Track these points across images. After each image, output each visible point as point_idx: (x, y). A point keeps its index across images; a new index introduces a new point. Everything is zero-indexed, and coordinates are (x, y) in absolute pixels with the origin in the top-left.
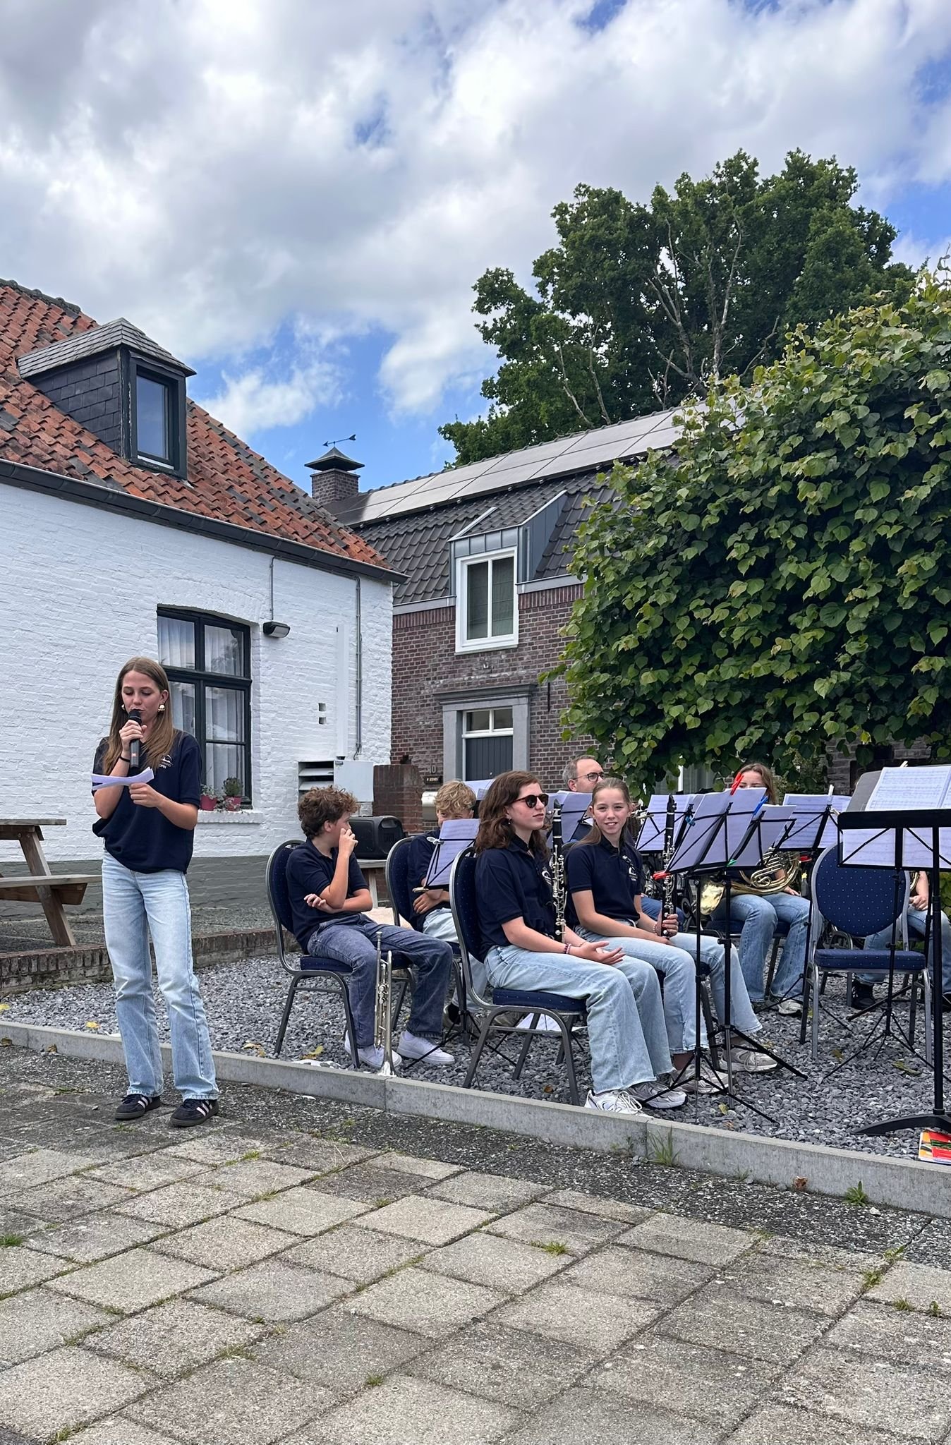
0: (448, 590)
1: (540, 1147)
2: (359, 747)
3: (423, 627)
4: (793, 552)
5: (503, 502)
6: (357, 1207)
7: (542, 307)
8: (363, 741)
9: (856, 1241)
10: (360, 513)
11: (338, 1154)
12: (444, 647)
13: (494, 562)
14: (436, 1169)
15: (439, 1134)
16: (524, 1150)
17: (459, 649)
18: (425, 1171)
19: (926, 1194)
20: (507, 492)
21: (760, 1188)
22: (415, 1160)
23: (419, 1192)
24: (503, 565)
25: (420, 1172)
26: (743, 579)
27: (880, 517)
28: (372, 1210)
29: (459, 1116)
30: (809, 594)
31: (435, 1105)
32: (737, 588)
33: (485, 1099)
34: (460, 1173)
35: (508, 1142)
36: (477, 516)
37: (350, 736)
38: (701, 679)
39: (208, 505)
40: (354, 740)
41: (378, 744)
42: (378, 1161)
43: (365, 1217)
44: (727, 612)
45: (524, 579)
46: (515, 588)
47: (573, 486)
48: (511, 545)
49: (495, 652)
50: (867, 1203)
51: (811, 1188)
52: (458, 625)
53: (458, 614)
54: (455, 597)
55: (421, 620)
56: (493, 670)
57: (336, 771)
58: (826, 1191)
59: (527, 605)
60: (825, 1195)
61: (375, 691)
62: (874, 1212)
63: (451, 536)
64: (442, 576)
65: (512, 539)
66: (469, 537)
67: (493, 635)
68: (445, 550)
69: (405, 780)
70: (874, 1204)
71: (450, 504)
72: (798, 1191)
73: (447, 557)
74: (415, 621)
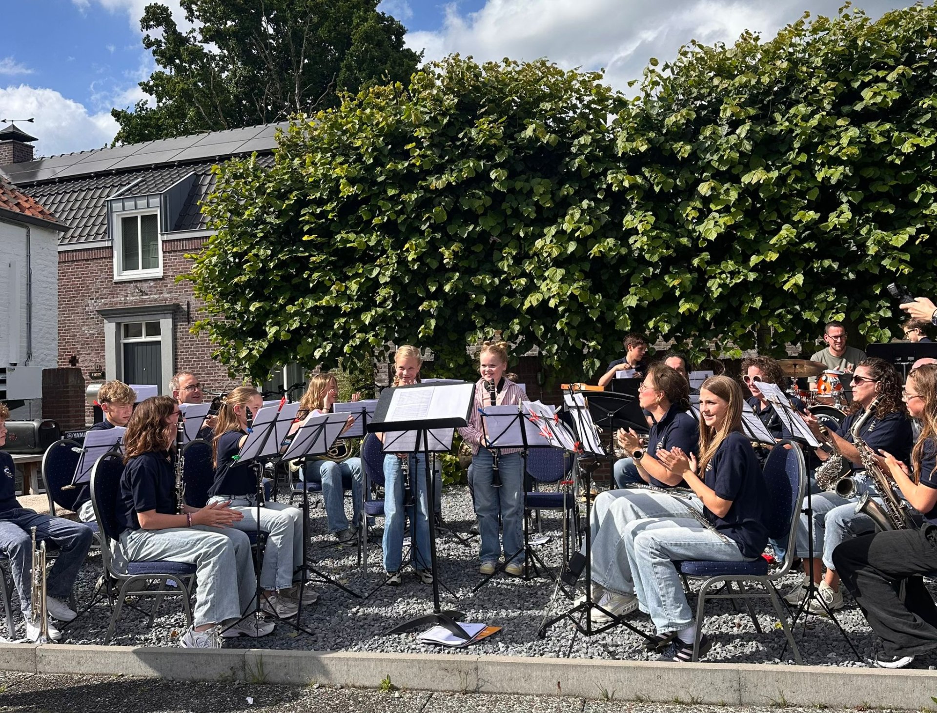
0: (108, 233)
1: (165, 685)
2: (29, 355)
3: (87, 260)
5: (149, 175)
8: (33, 350)
10: (34, 174)
12: (104, 275)
13: (142, 217)
16: (151, 690)
17: (116, 278)
19: (429, 676)
20: (151, 168)
21: (323, 690)
24: (149, 220)
27: (392, 207)
29: (100, 669)
31: (79, 663)
33: (121, 653)
35: (139, 684)
36: (129, 183)
37: (21, 347)
40: (25, 350)
41: (46, 352)
45: (166, 230)
46: (159, 236)
47: (200, 169)
48: (154, 207)
49: (146, 280)
50: (393, 688)
51: (357, 684)
52: (115, 260)
53: (115, 253)
54: (112, 240)
55: (86, 255)
56: (143, 293)
57: (8, 376)
58: (367, 684)
59: (169, 248)
60: (365, 688)
61: (44, 312)
62: (397, 695)
63: (108, 196)
64: (102, 224)
65: (155, 201)
66: (121, 198)
67: (143, 268)
68: (103, 205)
69: (70, 380)
70: (397, 689)
71: (107, 174)
72: (349, 687)
73: (105, 210)
74: (80, 256)
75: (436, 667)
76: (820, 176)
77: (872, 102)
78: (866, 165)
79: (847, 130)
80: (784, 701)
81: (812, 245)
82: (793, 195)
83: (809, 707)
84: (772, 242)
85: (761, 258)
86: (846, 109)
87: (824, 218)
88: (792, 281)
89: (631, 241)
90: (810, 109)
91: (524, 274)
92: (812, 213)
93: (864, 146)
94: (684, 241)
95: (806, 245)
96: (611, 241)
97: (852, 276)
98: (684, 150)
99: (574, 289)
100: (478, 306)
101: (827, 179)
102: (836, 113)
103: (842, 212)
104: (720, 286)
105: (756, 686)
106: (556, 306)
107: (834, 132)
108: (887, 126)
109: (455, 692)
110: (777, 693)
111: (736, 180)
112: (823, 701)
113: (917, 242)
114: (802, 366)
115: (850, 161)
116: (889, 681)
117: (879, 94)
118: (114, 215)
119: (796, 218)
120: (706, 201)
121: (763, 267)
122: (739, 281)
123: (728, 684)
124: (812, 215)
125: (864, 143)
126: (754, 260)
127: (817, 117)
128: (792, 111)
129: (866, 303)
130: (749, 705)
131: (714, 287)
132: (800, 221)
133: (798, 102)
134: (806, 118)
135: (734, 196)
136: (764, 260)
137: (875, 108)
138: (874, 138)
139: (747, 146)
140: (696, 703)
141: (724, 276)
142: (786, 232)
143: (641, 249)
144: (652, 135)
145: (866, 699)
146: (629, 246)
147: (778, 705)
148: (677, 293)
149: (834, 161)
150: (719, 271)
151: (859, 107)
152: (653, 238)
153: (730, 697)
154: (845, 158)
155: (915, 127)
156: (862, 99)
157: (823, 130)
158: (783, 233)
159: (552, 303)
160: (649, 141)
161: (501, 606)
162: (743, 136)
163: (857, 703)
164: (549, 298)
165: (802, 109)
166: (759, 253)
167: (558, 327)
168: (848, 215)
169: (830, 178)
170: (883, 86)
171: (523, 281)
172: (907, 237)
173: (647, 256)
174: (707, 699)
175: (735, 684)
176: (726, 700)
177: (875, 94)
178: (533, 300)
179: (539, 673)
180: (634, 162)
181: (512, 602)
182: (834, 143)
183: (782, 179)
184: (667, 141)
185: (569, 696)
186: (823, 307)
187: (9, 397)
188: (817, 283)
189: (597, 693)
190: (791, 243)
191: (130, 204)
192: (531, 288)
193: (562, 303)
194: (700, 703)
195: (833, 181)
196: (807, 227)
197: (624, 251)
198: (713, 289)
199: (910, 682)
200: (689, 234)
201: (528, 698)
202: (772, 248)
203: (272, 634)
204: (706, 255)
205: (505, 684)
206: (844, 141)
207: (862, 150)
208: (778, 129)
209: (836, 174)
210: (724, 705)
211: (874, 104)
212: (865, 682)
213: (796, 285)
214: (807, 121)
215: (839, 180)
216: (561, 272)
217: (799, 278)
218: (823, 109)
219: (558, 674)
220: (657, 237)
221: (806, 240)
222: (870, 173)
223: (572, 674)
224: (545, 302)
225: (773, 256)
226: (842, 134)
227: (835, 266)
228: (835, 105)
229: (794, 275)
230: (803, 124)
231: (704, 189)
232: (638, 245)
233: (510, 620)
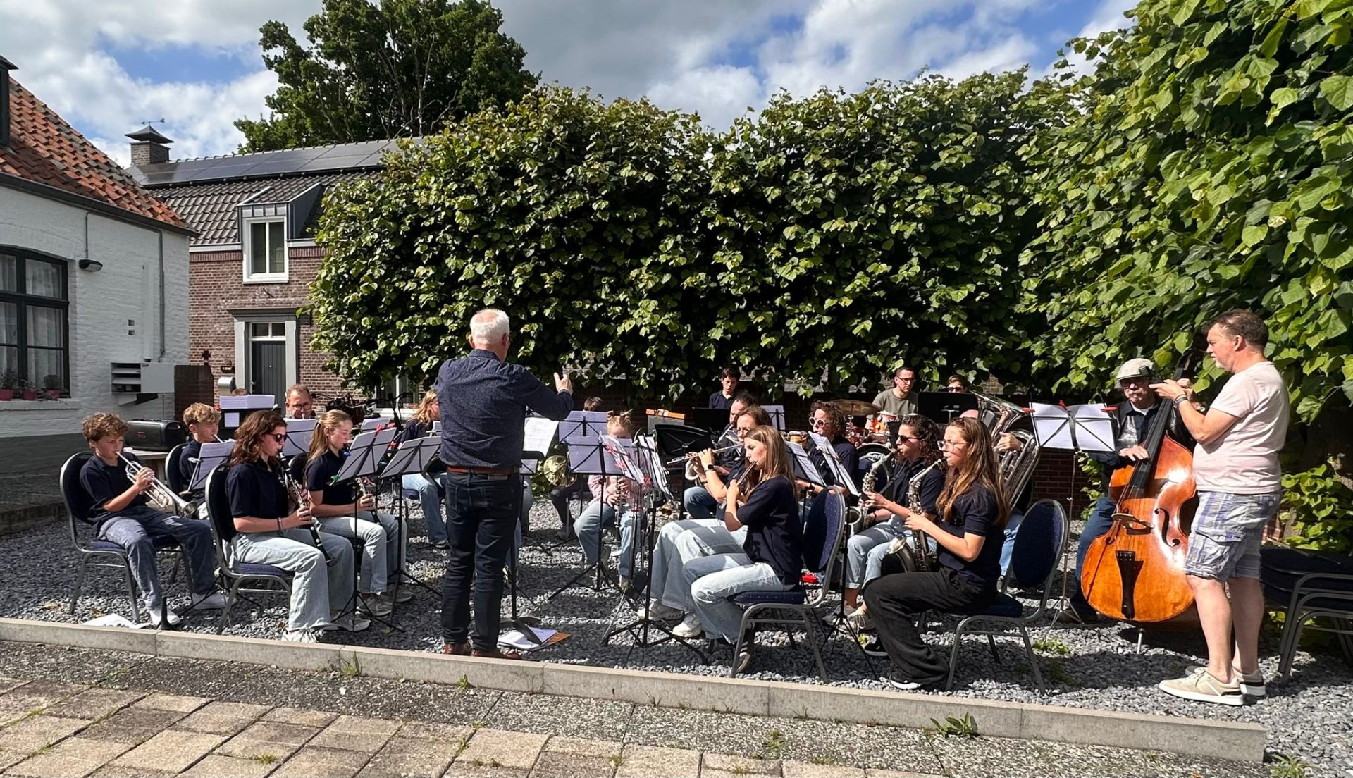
0: (239, 237)
1: (269, 672)
2: (163, 352)
3: (219, 262)
4: (453, 252)
5: (277, 183)
6: (118, 748)
7: (308, 55)
8: (166, 347)
9: (458, 717)
10: (170, 176)
11: (107, 701)
12: (234, 277)
13: (270, 224)
14: (188, 703)
15: (195, 672)
16: (257, 677)
17: (246, 280)
18: (179, 706)
19: (501, 678)
20: (278, 177)
21: (408, 684)
22: (172, 698)
23: (172, 726)
24: (277, 227)
25: (175, 708)
26: (425, 266)
27: (501, 238)
28: (131, 749)
29: (213, 655)
30: (462, 278)
31: (194, 649)
32: (421, 270)
34: (207, 703)
35: (247, 672)
36: (257, 191)
37: (155, 344)
38: (400, 325)
39: (27, 169)
40: (158, 347)
41: (178, 349)
42: (143, 704)
43: (124, 756)
44: (416, 285)
45: (292, 237)
46: (286, 243)
47: (325, 180)
48: (282, 214)
49: (273, 284)
50: (469, 686)
51: (439, 681)
52: (244, 263)
53: (245, 256)
54: (242, 244)
55: (217, 257)
56: (270, 296)
57: (143, 371)
58: (447, 681)
59: (294, 254)
60: (446, 684)
61: (175, 312)
62: (472, 692)
63: (239, 202)
64: (233, 228)
65: (283, 210)
66: (251, 205)
67: (271, 272)
68: (234, 210)
69: (200, 377)
70: (473, 687)
71: (238, 180)
72: (431, 683)
73: (236, 215)
74: (212, 258)
75: (508, 671)
76: (894, 229)
77: (947, 161)
78: (939, 223)
79: (923, 188)
80: (806, 716)
81: (882, 293)
82: (868, 246)
83: (826, 721)
84: (846, 290)
85: (835, 301)
86: (924, 168)
87: (895, 271)
88: (861, 326)
89: (719, 277)
90: (891, 165)
91: (618, 303)
92: (884, 265)
93: (937, 205)
94: (770, 279)
95: (876, 294)
96: (702, 275)
97: (915, 326)
98: (772, 193)
99: (666, 319)
100: (575, 331)
101: (899, 233)
102: (915, 169)
103: (911, 266)
104: (798, 325)
105: (783, 701)
106: (647, 335)
107: (911, 189)
108: (961, 189)
109: (523, 692)
110: (800, 708)
111: (818, 227)
112: (839, 717)
113: (977, 299)
114: (859, 406)
115: (924, 219)
116: (897, 703)
117: (955, 155)
118: (245, 221)
119: (870, 270)
120: (790, 245)
121: (836, 311)
122: (814, 324)
123: (759, 698)
124: (884, 267)
125: (938, 201)
126: (829, 303)
127: (897, 172)
128: (874, 165)
129: (926, 350)
130: (775, 716)
131: (793, 326)
132: (873, 273)
133: (880, 158)
134: (887, 174)
135: (816, 240)
136: (837, 305)
137: (949, 169)
138: (946, 199)
139: (831, 195)
140: (730, 712)
141: (802, 316)
142: (860, 281)
143: (728, 285)
144: (745, 178)
145: (876, 717)
146: (718, 282)
147: (800, 718)
148: (760, 329)
149: (909, 218)
150: (797, 311)
151: (935, 166)
152: (740, 275)
153: (760, 709)
154: (919, 216)
155: (985, 191)
156: (939, 160)
157: (902, 186)
158: (858, 282)
159: (643, 332)
160: (742, 184)
161: (573, 613)
162: (828, 184)
163: (868, 719)
164: (641, 326)
165: (884, 164)
166: (833, 297)
167: (648, 353)
168: (917, 269)
169: (903, 232)
170: (959, 148)
171: (618, 309)
172: (966, 293)
173: (733, 291)
174: (740, 710)
175: (765, 699)
176: (756, 711)
177: (950, 155)
178: (627, 326)
179: (597, 681)
180: (727, 204)
181: (583, 611)
182: (910, 199)
183: (859, 228)
184: (758, 185)
185: (621, 701)
186: (887, 352)
187: (144, 391)
188: (883, 329)
189: (647, 700)
190: (864, 291)
191: (259, 211)
192: (626, 316)
193: (652, 332)
194: (734, 713)
195: (907, 235)
196: (880, 277)
197: (713, 285)
198: (792, 328)
199: (914, 705)
200: (773, 274)
201: (586, 701)
202: (846, 294)
203: (367, 629)
204: (787, 296)
205: (567, 689)
206: (921, 197)
207: (935, 209)
208: (860, 180)
209: (909, 230)
210: (754, 715)
211: (950, 165)
212: (877, 703)
213: (864, 330)
214: (888, 177)
215: (911, 236)
216: (654, 303)
217: (868, 325)
218: (903, 166)
219: (613, 682)
220: (745, 274)
221: (877, 288)
222: (941, 230)
223: (626, 683)
224: (636, 329)
225: (847, 302)
226: (919, 191)
227: (901, 315)
228: (913, 163)
229: (863, 321)
230: (884, 179)
231: (789, 233)
232: (725, 281)
233: (578, 626)
